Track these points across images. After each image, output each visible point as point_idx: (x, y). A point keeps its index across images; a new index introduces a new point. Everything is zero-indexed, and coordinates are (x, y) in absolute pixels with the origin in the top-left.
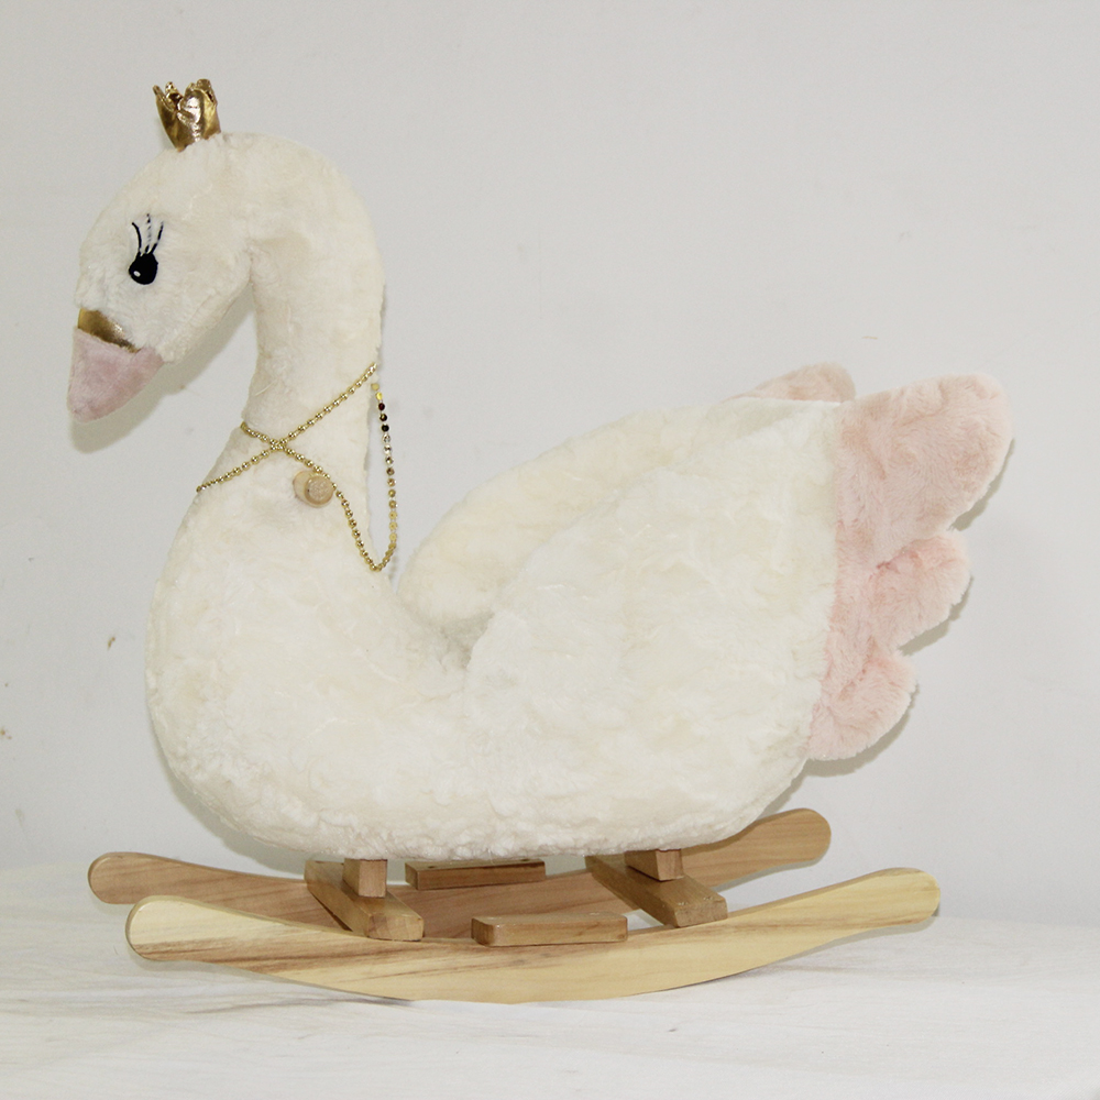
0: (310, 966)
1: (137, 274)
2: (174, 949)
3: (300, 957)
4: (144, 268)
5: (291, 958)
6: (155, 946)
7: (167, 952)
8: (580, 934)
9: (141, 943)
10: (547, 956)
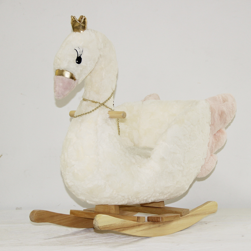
0: (128, 229)
1: (77, 61)
2: (106, 227)
3: (126, 228)
4: (79, 60)
5: (125, 228)
6: (103, 226)
7: (105, 228)
8: (175, 218)
9: (100, 226)
10: (164, 224)
